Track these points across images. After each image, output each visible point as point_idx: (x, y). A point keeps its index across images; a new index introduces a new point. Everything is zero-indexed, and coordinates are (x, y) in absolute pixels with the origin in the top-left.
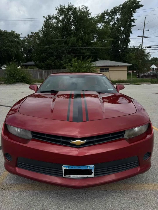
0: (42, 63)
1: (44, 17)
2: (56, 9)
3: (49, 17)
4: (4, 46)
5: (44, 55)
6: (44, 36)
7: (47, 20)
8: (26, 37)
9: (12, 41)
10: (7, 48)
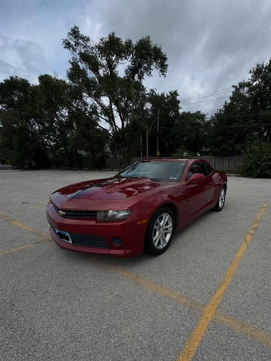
0: (217, 149)
1: (233, 86)
2: (250, 72)
3: (239, 85)
4: (183, 131)
5: (220, 138)
6: (226, 113)
7: (237, 89)
8: (212, 117)
9: (193, 124)
10: (186, 132)
